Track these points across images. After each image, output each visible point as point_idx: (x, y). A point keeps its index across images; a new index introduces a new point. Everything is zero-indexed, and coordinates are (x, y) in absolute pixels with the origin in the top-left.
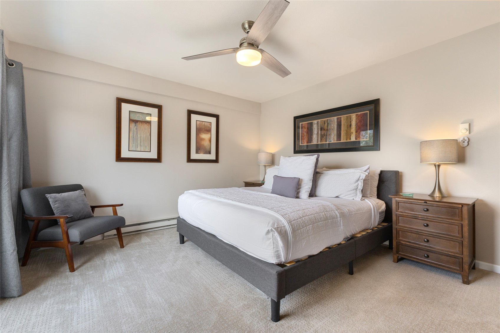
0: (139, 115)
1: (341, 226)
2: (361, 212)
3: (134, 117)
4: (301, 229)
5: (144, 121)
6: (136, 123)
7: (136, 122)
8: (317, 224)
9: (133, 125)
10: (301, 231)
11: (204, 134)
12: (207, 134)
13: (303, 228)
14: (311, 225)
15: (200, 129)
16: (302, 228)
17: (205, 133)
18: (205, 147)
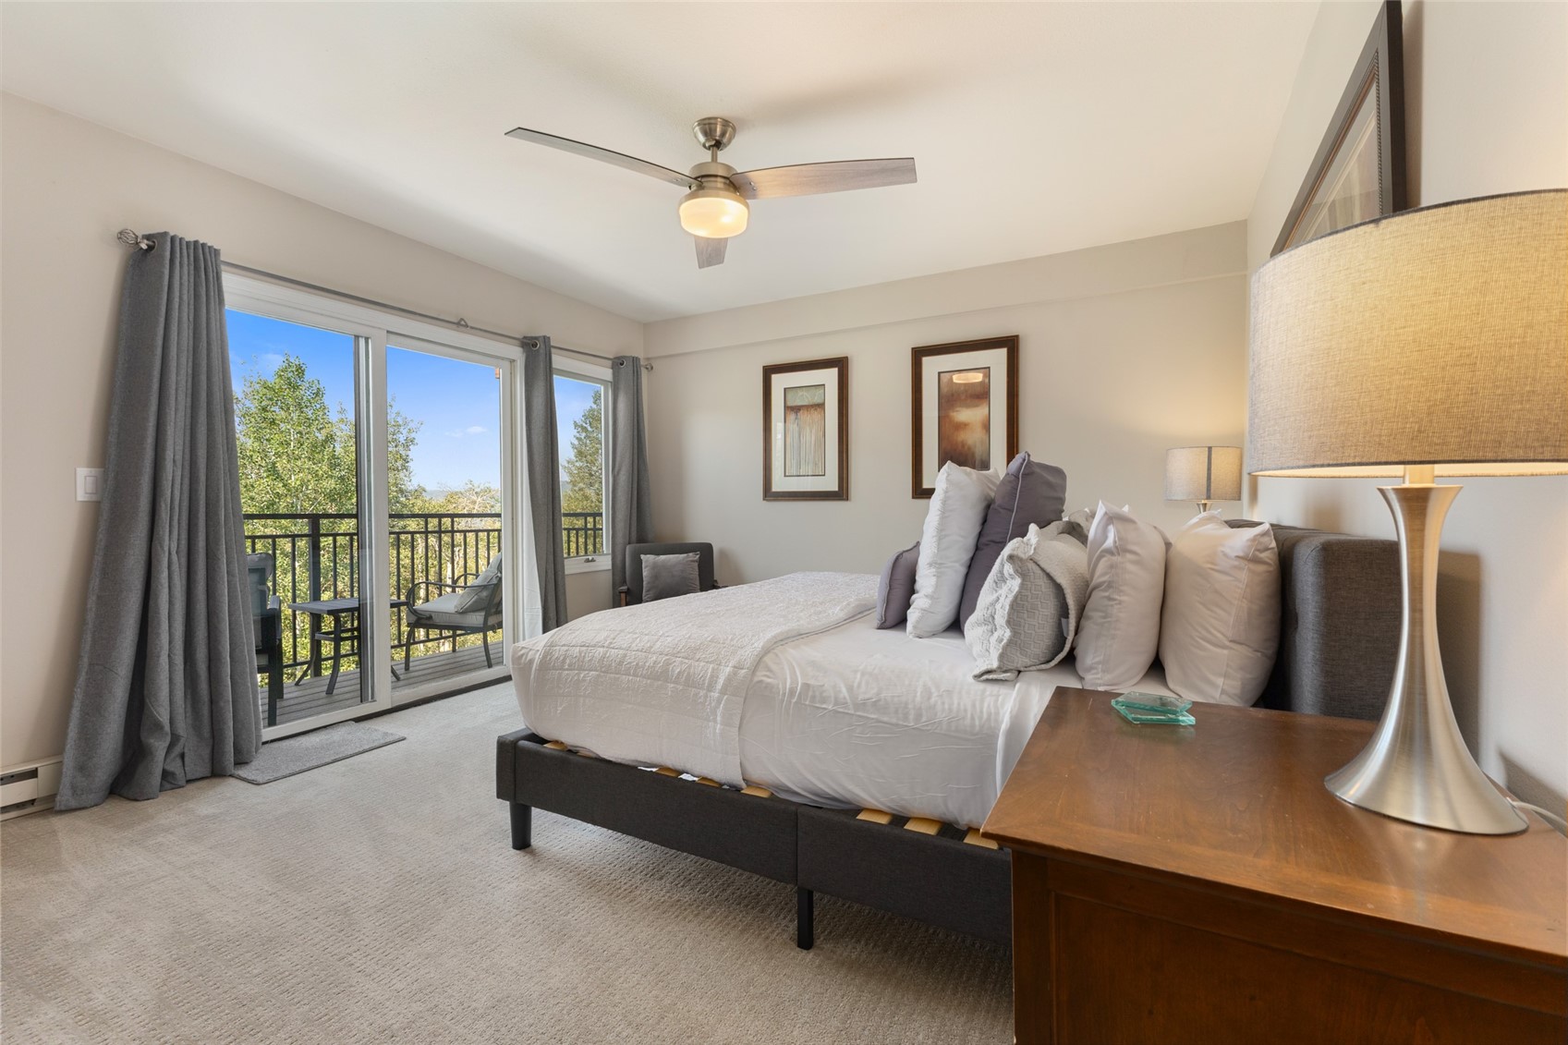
0: (801, 394)
1: (715, 721)
2: (885, 719)
3: (794, 402)
4: (565, 670)
5: (811, 403)
6: (796, 413)
7: (797, 409)
8: (617, 676)
9: (792, 417)
10: (560, 674)
11: (964, 409)
12: (977, 406)
13: (571, 670)
14: (596, 670)
15: (953, 395)
16: (567, 670)
17: (968, 406)
18: (969, 448)
